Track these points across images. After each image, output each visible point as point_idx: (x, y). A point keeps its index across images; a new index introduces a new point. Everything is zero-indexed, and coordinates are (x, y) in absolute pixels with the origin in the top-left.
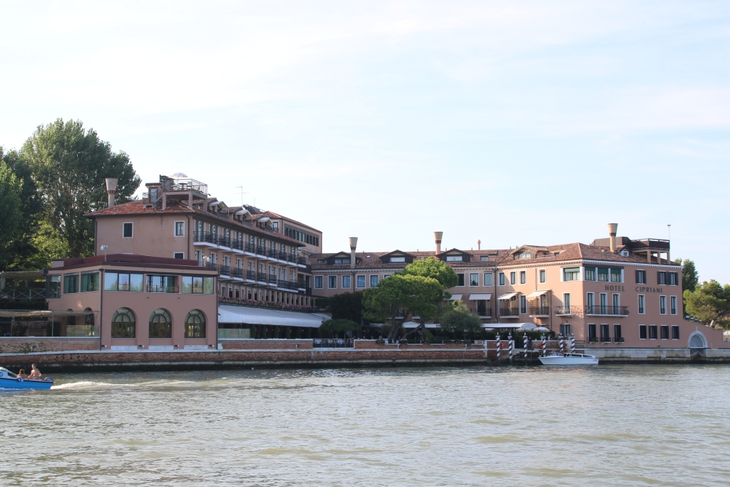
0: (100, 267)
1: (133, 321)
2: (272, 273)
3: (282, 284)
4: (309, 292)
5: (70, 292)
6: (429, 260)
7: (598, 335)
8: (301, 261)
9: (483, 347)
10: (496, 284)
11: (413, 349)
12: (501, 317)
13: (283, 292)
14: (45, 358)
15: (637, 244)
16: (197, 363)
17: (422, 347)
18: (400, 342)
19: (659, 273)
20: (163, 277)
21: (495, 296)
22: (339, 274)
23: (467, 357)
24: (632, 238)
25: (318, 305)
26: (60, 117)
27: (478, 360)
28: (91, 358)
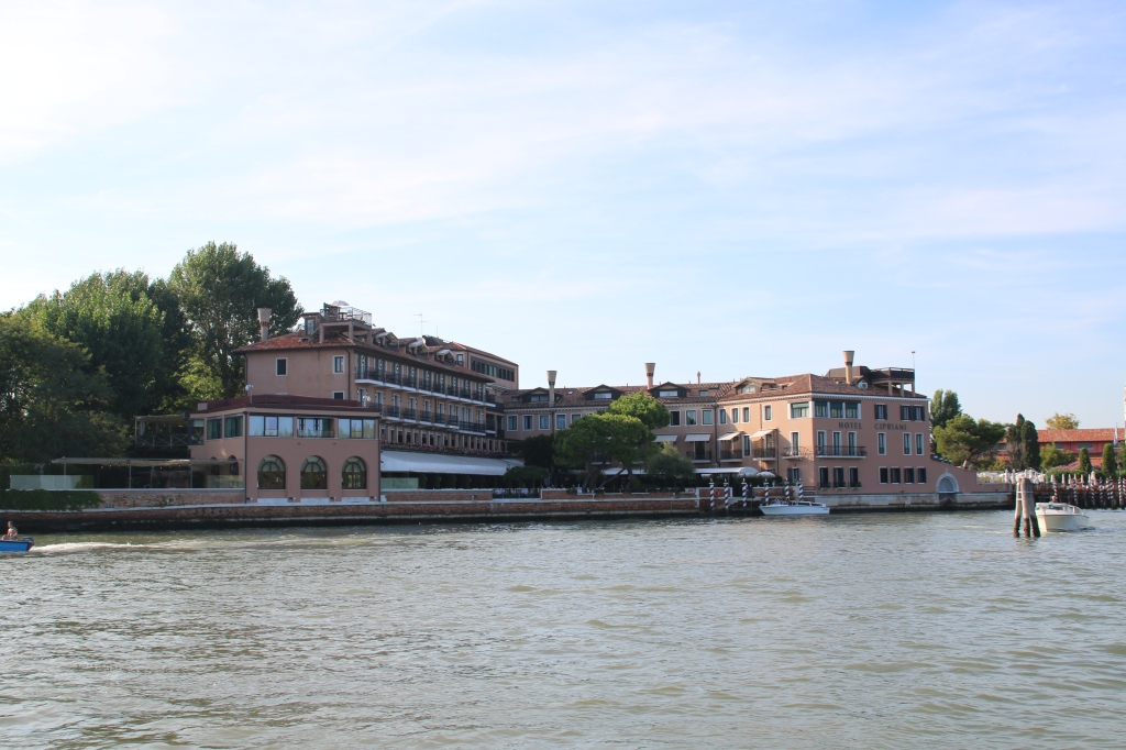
0: (244, 410)
1: (282, 470)
2: (453, 414)
3: (464, 426)
4: (501, 434)
5: (213, 437)
6: (636, 396)
7: (831, 479)
8: (489, 399)
9: (694, 496)
10: (716, 422)
11: (611, 499)
12: (722, 461)
13: (467, 436)
14: (183, 512)
15: (878, 375)
16: (357, 518)
17: (622, 497)
18: (596, 492)
19: (902, 408)
20: (317, 420)
21: (715, 435)
22: (536, 413)
23: (675, 507)
24: (872, 367)
25: (510, 449)
26: (212, 240)
27: (688, 511)
28: (236, 513)
